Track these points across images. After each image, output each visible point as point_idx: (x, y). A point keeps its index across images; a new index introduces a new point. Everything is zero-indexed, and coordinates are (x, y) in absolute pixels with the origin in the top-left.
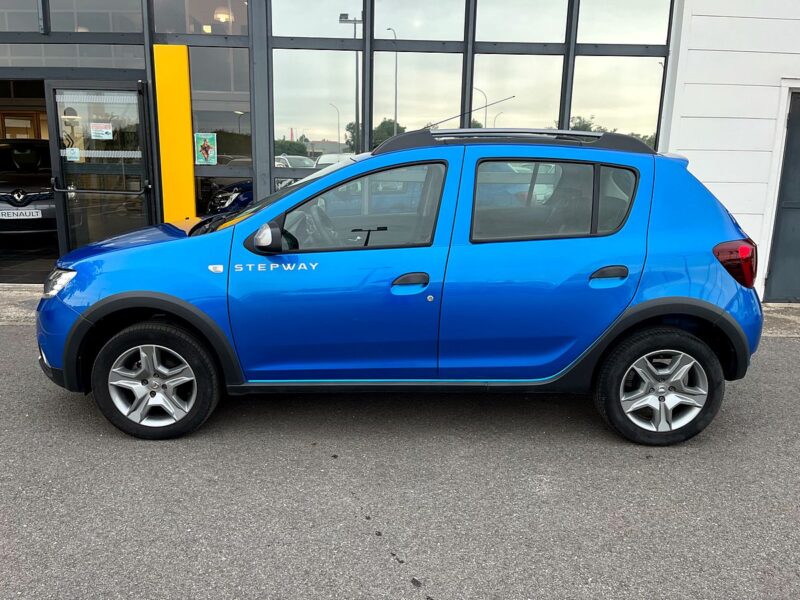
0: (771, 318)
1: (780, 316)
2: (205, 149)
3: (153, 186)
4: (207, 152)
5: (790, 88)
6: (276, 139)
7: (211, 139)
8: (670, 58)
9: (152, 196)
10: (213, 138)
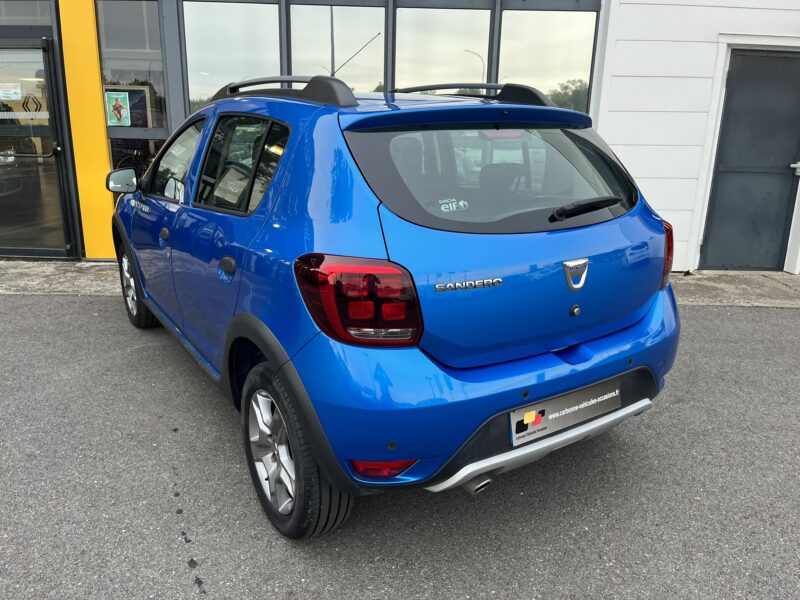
0: (699, 285)
1: (712, 284)
2: (118, 109)
3: (63, 148)
4: (119, 112)
5: (729, 45)
6: (191, 99)
7: (124, 99)
8: (602, 12)
9: (62, 159)
10: (125, 98)
